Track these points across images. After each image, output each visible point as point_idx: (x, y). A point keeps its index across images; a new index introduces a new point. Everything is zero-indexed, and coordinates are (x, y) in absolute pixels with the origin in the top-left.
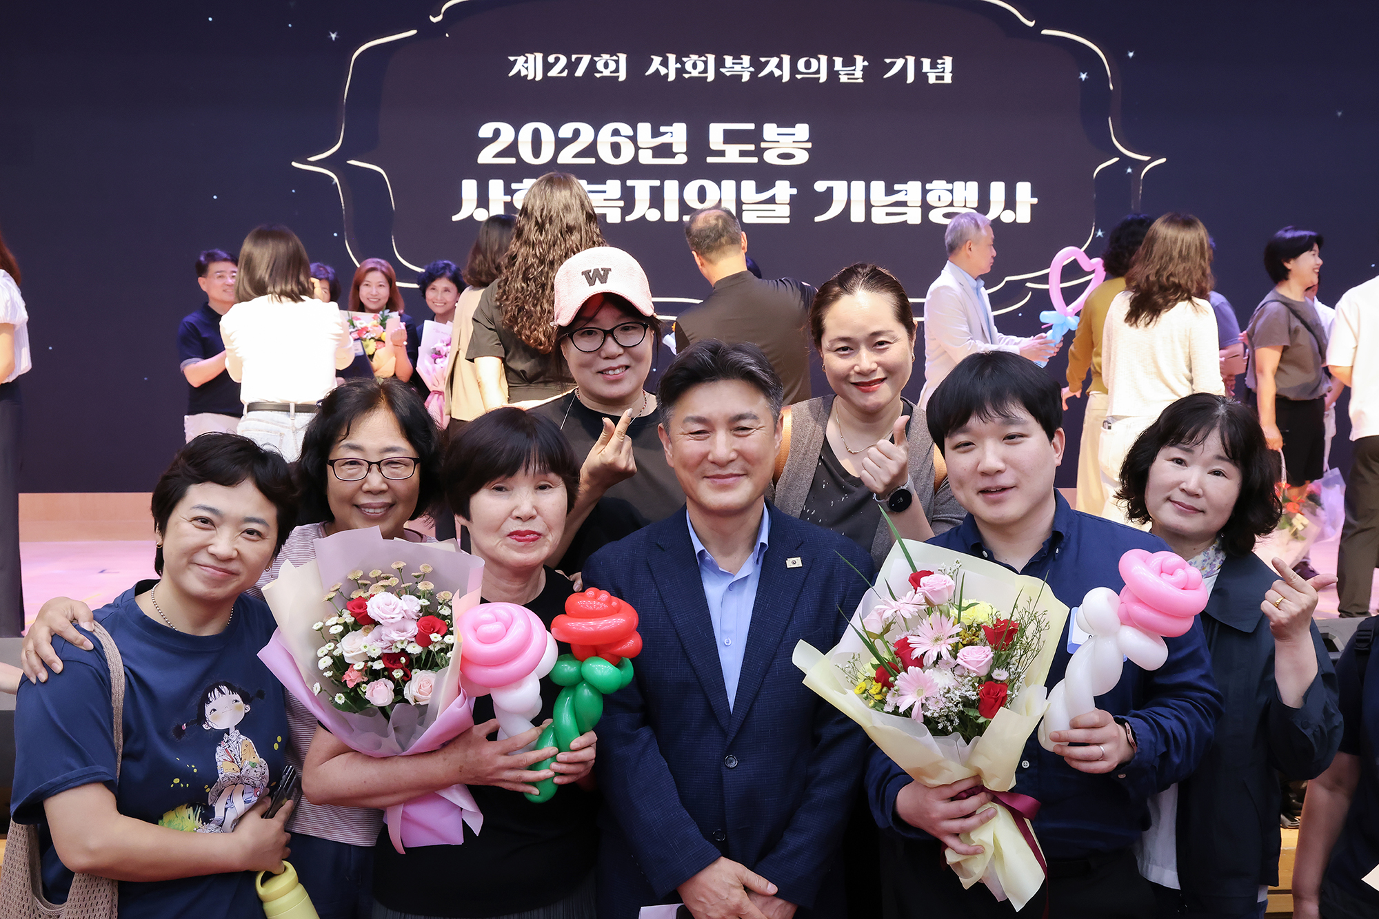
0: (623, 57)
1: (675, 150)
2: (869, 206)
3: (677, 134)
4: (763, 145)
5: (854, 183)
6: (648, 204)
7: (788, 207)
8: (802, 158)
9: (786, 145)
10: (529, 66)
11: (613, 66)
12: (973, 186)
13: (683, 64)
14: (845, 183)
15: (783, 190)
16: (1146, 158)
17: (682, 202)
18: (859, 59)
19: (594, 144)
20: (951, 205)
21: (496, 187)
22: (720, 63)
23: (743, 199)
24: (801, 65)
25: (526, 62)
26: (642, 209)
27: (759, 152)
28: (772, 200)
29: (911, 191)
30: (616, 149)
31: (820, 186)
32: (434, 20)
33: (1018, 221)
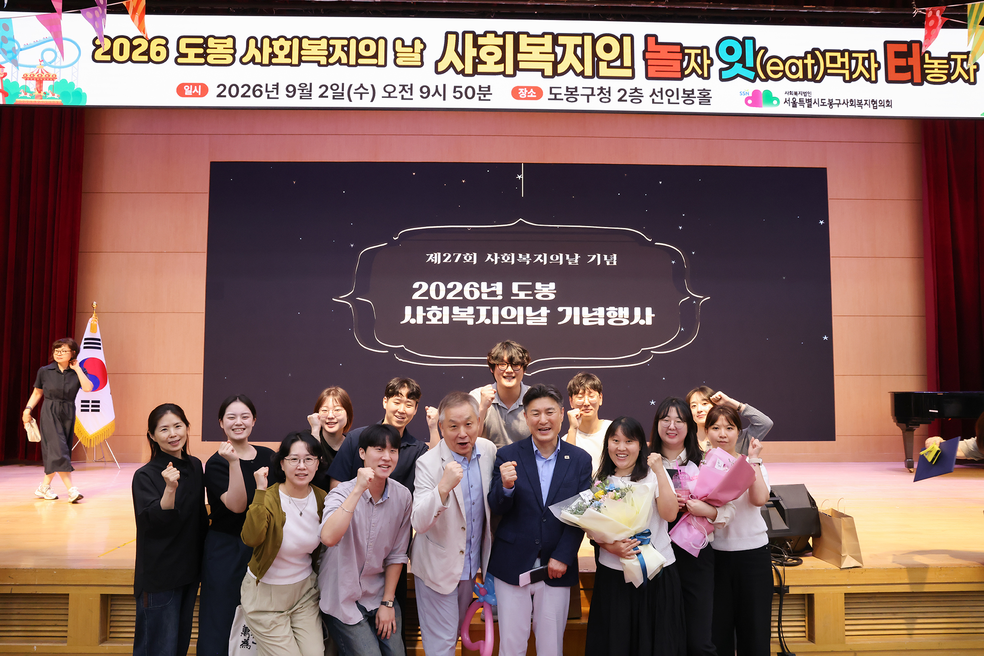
0: (475, 255)
1: (497, 293)
2: (581, 318)
3: (498, 287)
4: (535, 291)
5: (575, 308)
6: (485, 317)
7: (546, 318)
8: (552, 297)
9: (545, 291)
10: (435, 258)
11: (472, 258)
12: (627, 309)
13: (501, 257)
14: (571, 308)
15: (544, 311)
16: (702, 297)
17: (500, 315)
18: (577, 255)
19: (462, 291)
20: (617, 317)
21: (420, 309)
22: (517, 257)
23: (527, 315)
24: (552, 257)
25: (434, 256)
26: (483, 318)
27: (534, 295)
28: (539, 315)
29: (600, 311)
30: (472, 293)
31: (560, 309)
32: (395, 239)
33: (647, 324)
